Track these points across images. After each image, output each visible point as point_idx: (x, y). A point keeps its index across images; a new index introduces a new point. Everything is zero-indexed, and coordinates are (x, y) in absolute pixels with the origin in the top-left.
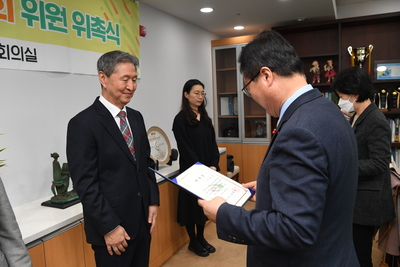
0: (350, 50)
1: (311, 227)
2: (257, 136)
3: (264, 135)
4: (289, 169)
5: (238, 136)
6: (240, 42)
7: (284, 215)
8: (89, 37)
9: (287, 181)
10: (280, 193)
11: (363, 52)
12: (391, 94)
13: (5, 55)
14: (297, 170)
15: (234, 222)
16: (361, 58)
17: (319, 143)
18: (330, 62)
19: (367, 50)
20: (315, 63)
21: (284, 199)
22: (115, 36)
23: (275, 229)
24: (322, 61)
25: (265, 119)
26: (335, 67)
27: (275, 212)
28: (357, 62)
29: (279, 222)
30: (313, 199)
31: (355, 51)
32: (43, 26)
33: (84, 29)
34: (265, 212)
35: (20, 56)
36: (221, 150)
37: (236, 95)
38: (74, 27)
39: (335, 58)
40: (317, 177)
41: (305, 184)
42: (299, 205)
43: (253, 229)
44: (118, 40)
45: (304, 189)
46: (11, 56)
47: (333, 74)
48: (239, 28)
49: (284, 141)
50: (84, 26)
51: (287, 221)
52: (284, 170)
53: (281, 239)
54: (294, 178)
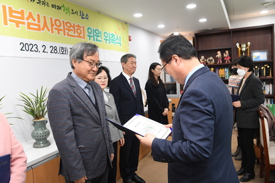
0: (238, 45)
1: (207, 147)
4: (191, 113)
7: (191, 142)
9: (191, 121)
10: (188, 128)
11: (245, 46)
12: (260, 69)
14: (196, 114)
15: (162, 150)
16: (244, 49)
17: (208, 98)
18: (227, 52)
19: (247, 46)
20: (219, 52)
21: (190, 131)
23: (187, 151)
24: (223, 51)
26: (230, 54)
27: (186, 140)
28: (242, 52)
29: (188, 146)
30: (207, 130)
31: (240, 46)
34: (180, 141)
39: (229, 50)
40: (208, 117)
41: (202, 122)
42: (199, 135)
43: (174, 152)
45: (201, 124)
47: (229, 58)
49: (188, 97)
51: (193, 145)
52: (188, 114)
53: (190, 156)
54: (195, 119)
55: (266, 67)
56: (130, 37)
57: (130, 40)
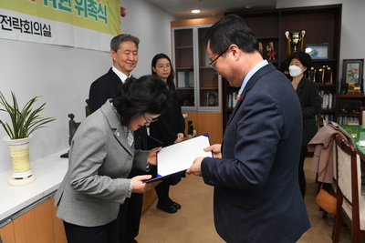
0: (287, 34)
2: (210, 105)
3: (216, 104)
5: (193, 105)
6: (197, 24)
8: (86, 16)
11: (297, 36)
12: (318, 70)
13: (30, 30)
16: (296, 41)
18: (272, 44)
19: (300, 35)
22: (104, 16)
24: (265, 42)
25: (217, 90)
28: (293, 44)
31: (291, 35)
32: (55, 6)
33: (82, 9)
35: (39, 32)
36: (184, 116)
37: (192, 70)
38: (76, 7)
44: (105, 19)
46: (34, 31)
47: (274, 53)
48: (196, 12)
50: (83, 6)
55: (325, 68)
56: (122, 9)
57: (123, 15)
